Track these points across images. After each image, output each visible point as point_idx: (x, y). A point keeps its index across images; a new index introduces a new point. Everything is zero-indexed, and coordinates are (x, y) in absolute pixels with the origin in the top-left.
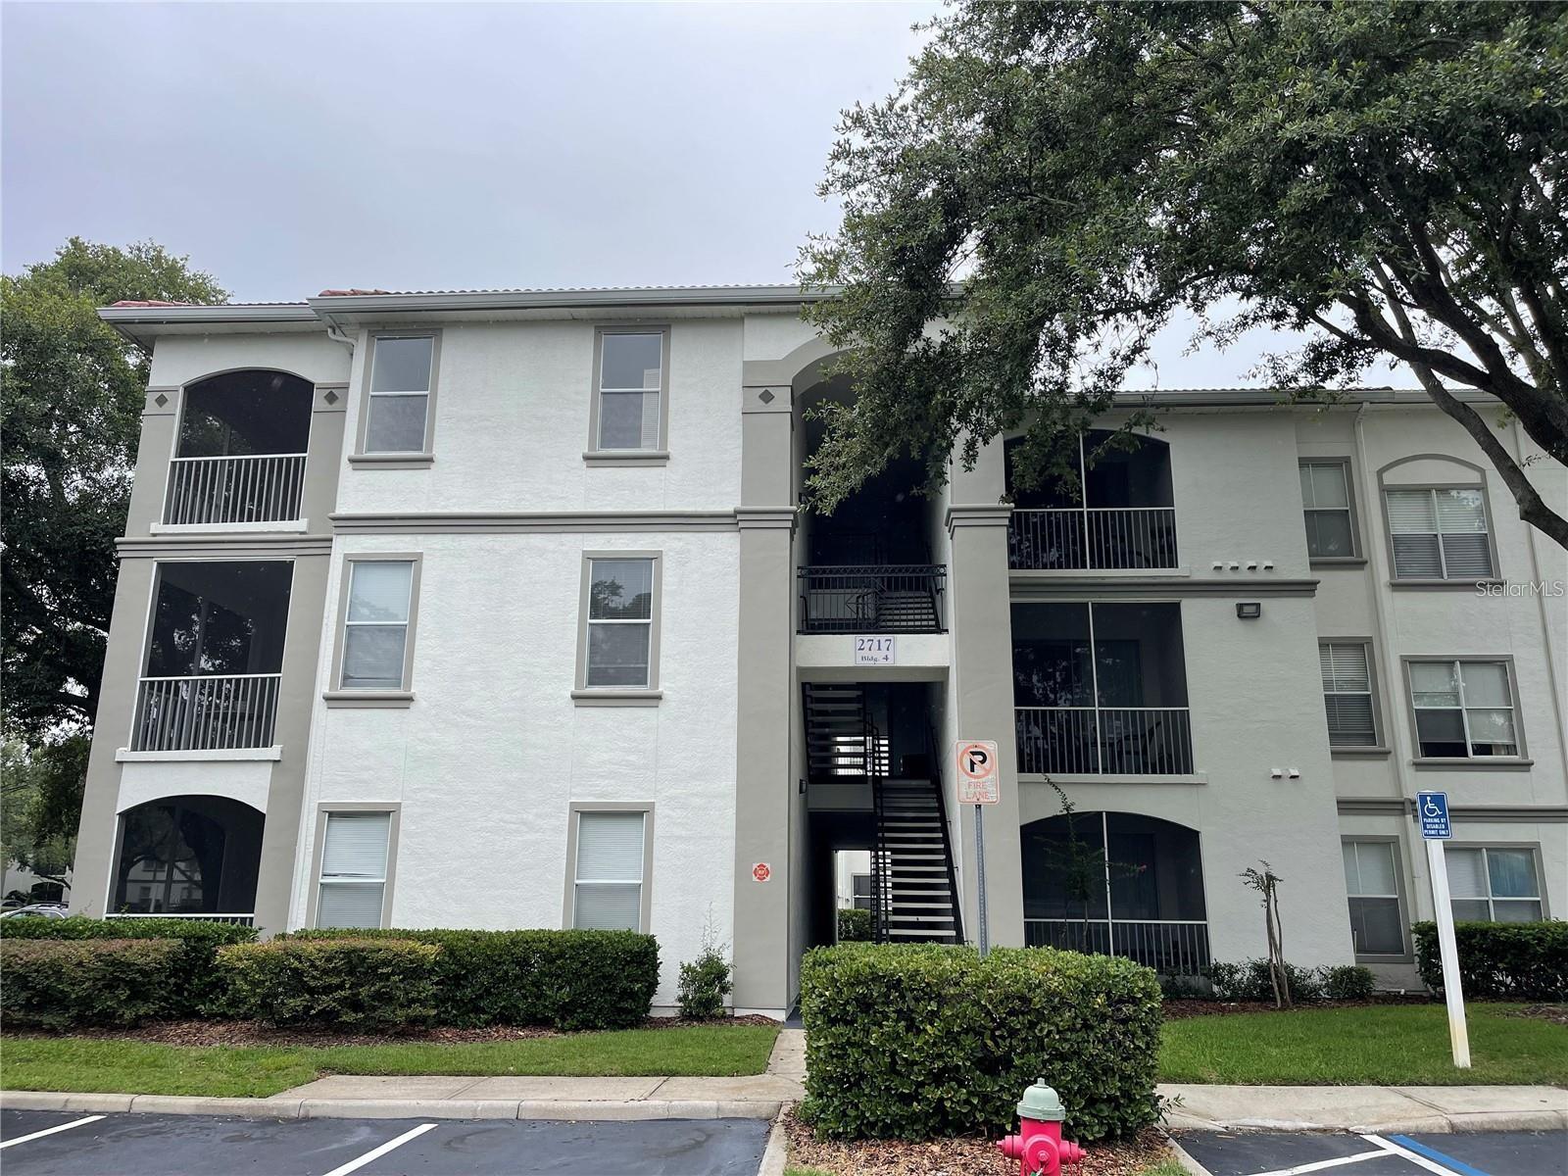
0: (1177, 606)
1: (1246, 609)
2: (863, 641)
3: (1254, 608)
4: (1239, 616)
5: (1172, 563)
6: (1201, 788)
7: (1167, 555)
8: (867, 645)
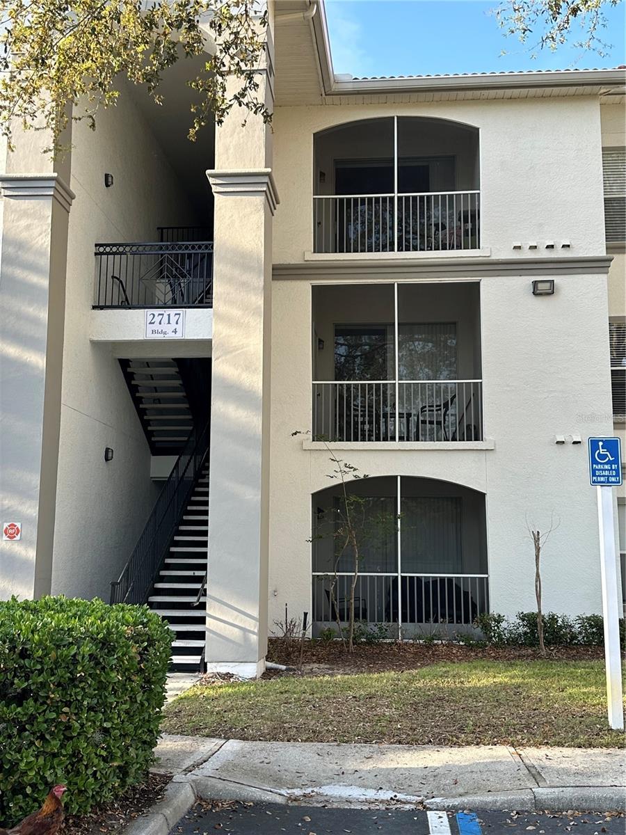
0: (478, 284)
1: (540, 286)
2: (154, 315)
3: (548, 284)
4: (533, 293)
5: (475, 245)
6: (489, 454)
7: (471, 237)
8: (157, 319)
